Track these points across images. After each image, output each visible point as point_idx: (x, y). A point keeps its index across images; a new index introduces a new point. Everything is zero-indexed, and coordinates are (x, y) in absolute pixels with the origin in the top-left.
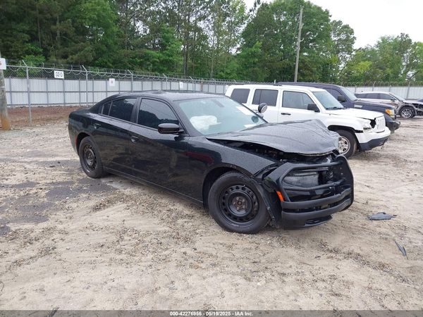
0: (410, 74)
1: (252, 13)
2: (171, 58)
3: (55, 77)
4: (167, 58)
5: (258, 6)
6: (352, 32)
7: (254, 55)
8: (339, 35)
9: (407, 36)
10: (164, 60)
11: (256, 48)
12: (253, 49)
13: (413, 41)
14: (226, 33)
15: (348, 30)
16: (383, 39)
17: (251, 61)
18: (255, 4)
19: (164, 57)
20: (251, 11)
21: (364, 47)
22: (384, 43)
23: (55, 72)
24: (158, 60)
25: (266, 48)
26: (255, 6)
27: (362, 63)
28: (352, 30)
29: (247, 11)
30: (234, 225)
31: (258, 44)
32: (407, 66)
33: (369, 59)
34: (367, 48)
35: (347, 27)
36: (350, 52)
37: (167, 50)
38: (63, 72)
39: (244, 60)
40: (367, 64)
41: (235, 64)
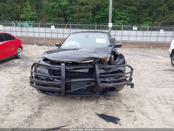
3: (133, 29)
23: (134, 27)
38: (137, 27)
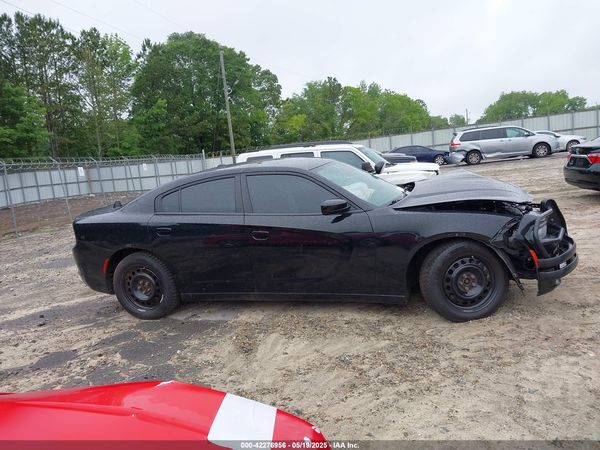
0: (347, 125)
1: (142, 59)
2: (31, 135)
4: (25, 134)
5: (148, 51)
6: (275, 79)
7: (157, 119)
8: (260, 84)
9: (335, 79)
10: (19, 139)
11: (158, 108)
12: (155, 110)
13: (343, 86)
14: (107, 92)
15: (270, 77)
16: (309, 85)
17: (156, 127)
18: (144, 47)
19: (19, 134)
20: (139, 56)
21: (291, 97)
22: (312, 90)
24: (8, 140)
25: (172, 109)
26: (144, 50)
27: (295, 117)
28: (275, 76)
29: (134, 57)
30: (467, 311)
31: (162, 102)
32: (343, 116)
33: (301, 112)
34: (295, 98)
35: (267, 73)
36: (277, 105)
37: (22, 122)
39: (143, 126)
40: (301, 118)
41: (135, 135)
